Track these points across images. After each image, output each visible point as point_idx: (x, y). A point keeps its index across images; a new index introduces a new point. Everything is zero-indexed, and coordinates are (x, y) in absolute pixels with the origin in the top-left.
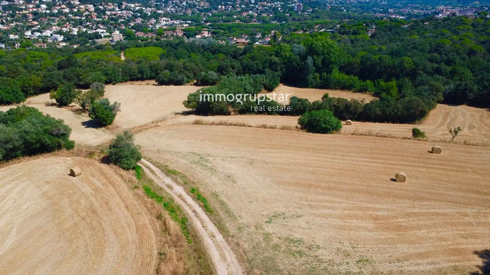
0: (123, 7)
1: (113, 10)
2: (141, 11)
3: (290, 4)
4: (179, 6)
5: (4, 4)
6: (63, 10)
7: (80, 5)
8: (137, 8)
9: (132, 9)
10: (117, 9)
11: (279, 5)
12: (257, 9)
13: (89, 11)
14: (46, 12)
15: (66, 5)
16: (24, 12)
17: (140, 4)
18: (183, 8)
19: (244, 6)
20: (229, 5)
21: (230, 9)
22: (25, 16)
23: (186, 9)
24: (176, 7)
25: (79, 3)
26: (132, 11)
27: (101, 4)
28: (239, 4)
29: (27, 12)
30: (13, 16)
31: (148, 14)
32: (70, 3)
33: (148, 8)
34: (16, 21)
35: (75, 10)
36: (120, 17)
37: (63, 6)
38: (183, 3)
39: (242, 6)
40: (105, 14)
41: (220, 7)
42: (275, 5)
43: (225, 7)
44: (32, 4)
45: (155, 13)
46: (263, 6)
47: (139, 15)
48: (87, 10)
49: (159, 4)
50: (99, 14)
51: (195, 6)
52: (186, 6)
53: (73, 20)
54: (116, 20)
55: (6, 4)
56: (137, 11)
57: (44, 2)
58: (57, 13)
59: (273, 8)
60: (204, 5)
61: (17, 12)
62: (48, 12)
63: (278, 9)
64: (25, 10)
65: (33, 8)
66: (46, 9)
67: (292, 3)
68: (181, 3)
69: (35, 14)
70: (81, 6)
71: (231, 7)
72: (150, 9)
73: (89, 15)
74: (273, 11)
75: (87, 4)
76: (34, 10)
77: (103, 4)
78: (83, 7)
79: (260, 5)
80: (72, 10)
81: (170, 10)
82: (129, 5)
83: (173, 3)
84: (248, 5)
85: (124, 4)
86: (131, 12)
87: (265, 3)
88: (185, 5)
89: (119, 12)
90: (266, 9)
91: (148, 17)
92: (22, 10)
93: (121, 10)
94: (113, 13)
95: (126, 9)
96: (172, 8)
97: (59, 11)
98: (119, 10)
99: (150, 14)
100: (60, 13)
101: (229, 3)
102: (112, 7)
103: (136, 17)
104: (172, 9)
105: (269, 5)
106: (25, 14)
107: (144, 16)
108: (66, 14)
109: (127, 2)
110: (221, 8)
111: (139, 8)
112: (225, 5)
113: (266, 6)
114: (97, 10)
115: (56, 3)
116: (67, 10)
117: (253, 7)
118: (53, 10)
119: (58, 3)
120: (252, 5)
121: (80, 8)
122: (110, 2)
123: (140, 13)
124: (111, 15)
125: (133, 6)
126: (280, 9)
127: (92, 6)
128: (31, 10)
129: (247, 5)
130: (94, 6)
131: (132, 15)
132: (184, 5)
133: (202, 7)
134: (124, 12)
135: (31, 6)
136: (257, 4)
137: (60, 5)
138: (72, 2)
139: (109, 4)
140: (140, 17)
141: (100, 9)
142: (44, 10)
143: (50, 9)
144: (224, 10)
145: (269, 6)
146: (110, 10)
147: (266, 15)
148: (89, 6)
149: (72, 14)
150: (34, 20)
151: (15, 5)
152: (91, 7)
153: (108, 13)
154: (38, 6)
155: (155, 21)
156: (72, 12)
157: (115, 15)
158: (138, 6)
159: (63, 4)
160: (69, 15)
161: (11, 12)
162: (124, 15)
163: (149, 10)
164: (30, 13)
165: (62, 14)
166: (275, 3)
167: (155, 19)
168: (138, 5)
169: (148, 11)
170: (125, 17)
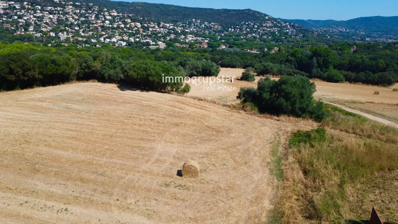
0: (161, 26)
1: (154, 27)
2: (173, 29)
3: (285, 30)
4: (199, 28)
6: (120, 25)
7: (131, 22)
8: (171, 27)
9: (168, 27)
10: (157, 27)
11: (276, 30)
12: (259, 33)
13: (137, 27)
14: (109, 26)
15: (122, 22)
16: (95, 25)
18: (202, 29)
19: (249, 30)
20: (238, 28)
21: (238, 31)
22: (96, 28)
23: (204, 30)
24: (197, 28)
25: (130, 21)
26: (167, 29)
27: (146, 23)
28: (245, 28)
29: (97, 25)
30: (89, 28)
31: (178, 32)
32: (124, 21)
33: (179, 28)
34: (92, 31)
35: (128, 26)
36: (159, 33)
37: (120, 23)
38: (202, 26)
39: (248, 29)
40: (149, 30)
41: (230, 29)
42: (273, 30)
43: (234, 30)
44: (100, 20)
45: (183, 31)
46: (264, 30)
47: (172, 32)
48: (136, 26)
49: (184, 25)
50: (144, 29)
51: (211, 28)
52: (205, 28)
53: (127, 33)
54: (156, 35)
55: (83, 19)
56: (171, 29)
57: (107, 19)
58: (116, 27)
59: (272, 32)
60: (218, 28)
61: (91, 25)
62: (110, 26)
63: (276, 33)
64: (96, 24)
65: (101, 23)
66: (109, 24)
67: (287, 29)
68: (201, 26)
69: (102, 27)
70: (132, 24)
71: (239, 30)
72: (180, 28)
73: (137, 30)
74: (271, 34)
75: (136, 22)
76: (101, 24)
77: (147, 22)
78: (133, 24)
79: (262, 30)
80: (126, 26)
81: (193, 30)
82: (166, 24)
83: (194, 25)
84: (252, 29)
85: (162, 24)
86: (166, 30)
87: (266, 28)
88: (204, 27)
89: (158, 29)
90: (266, 33)
91: (179, 34)
92: (94, 24)
93: (160, 28)
94: (154, 29)
95: (163, 27)
96: (194, 28)
97: (118, 25)
98: (158, 27)
99: (180, 32)
100: (118, 27)
101: (237, 27)
102: (153, 25)
103: (170, 33)
104: (194, 30)
105: (269, 29)
106: (96, 26)
107: (176, 33)
108: (122, 29)
109: (164, 22)
110: (231, 30)
111: (173, 27)
112: (234, 28)
113: (266, 31)
114: (142, 27)
115: (115, 20)
116: (123, 26)
117: (256, 31)
118: (114, 25)
119: (117, 21)
120: (255, 29)
121: (132, 25)
122: (152, 22)
123: (173, 31)
124: (153, 30)
125: (168, 25)
126: (277, 33)
127: (139, 24)
128: (99, 24)
129: (251, 29)
130: (141, 24)
131: (168, 32)
132: (203, 27)
133: (216, 29)
134: (162, 29)
135: (99, 21)
136: (259, 29)
137: (118, 22)
138: (126, 20)
139: (151, 23)
140: (173, 33)
141: (145, 26)
142: (107, 24)
143: (111, 24)
144: (234, 32)
145: (268, 30)
146: (151, 27)
147: (266, 37)
148: (137, 23)
149: (126, 28)
150: (102, 31)
151: (89, 20)
152: (139, 25)
153: (151, 29)
154: (103, 22)
155: (184, 37)
156: (125, 27)
157: (155, 31)
158: (172, 26)
159: (120, 21)
160: (125, 29)
161: (87, 25)
162: (162, 32)
163: (179, 29)
164: (99, 26)
165: (119, 28)
166: (274, 29)
167: (184, 35)
168: (171, 25)
169: (179, 30)
170: (162, 33)
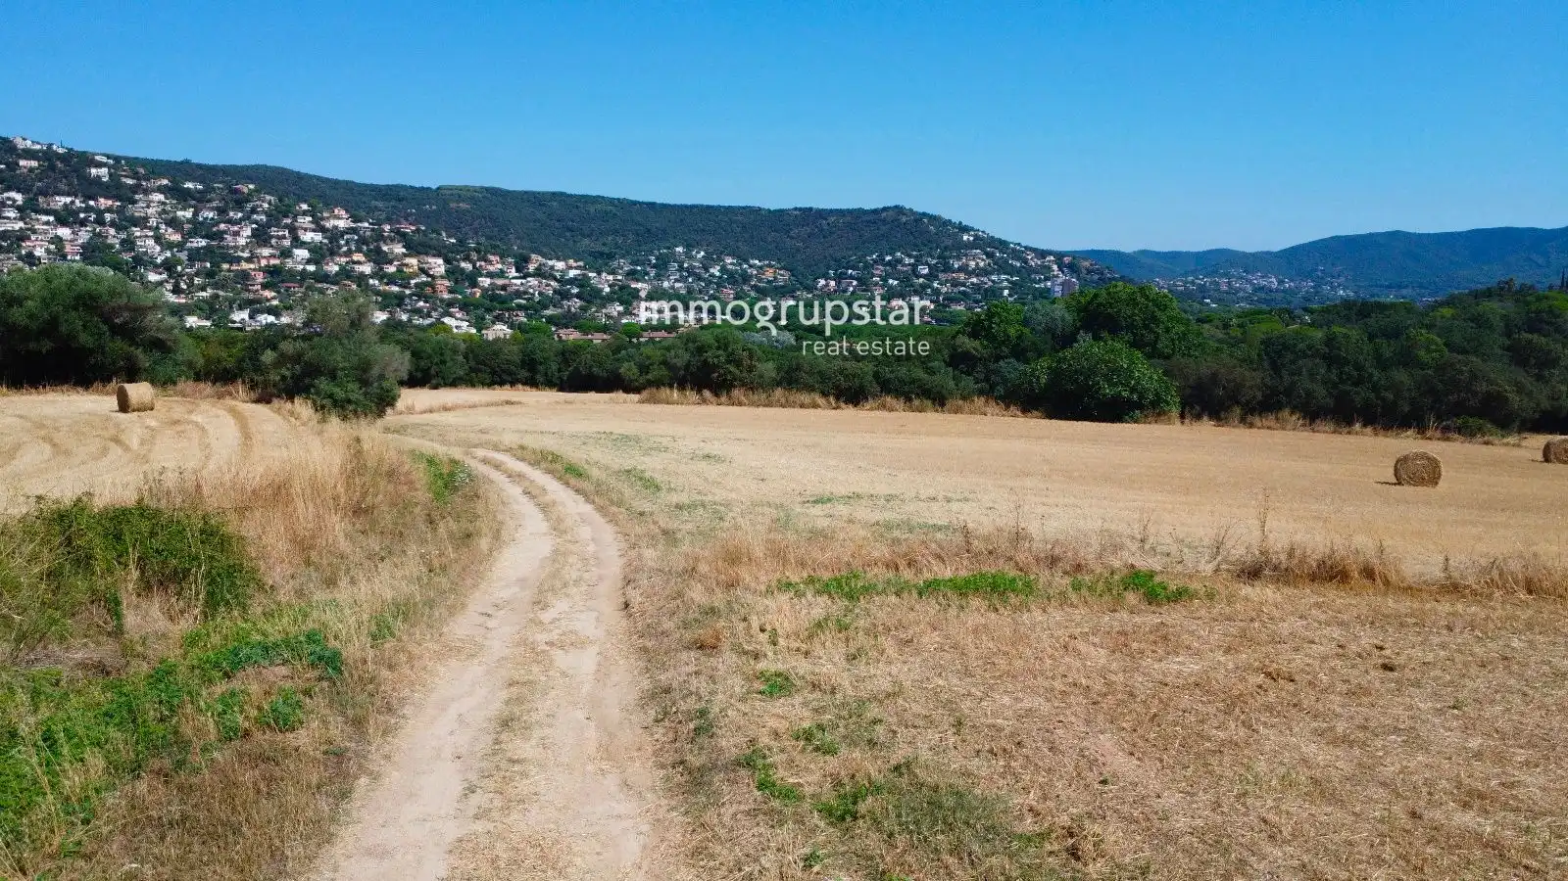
0: (532, 268)
1: (501, 274)
2: (582, 282)
3: (1040, 281)
4: (699, 278)
5: (195, 245)
6: (356, 267)
7: (405, 255)
8: (572, 273)
9: (558, 275)
10: (513, 272)
11: (1005, 284)
12: (937, 292)
13: (428, 275)
14: (304, 269)
15: (365, 255)
16: (245, 266)
17: (581, 264)
18: (711, 282)
19: (896, 282)
20: (852, 277)
21: (851, 289)
22: (245, 276)
23: (719, 285)
24: (690, 280)
25: (404, 250)
26: (555, 279)
27: (467, 259)
28: (880, 276)
29: (252, 266)
30: (210, 274)
31: (601, 290)
32: (378, 251)
33: (604, 275)
34: (216, 286)
35: (391, 269)
36: (518, 294)
37: (357, 257)
38: (712, 270)
39: (891, 281)
40: (474, 284)
41: (822, 282)
42: (993, 281)
43: (838, 283)
44: (272, 246)
45: (622, 288)
46: (955, 284)
47: (575, 291)
48: (423, 271)
49: (639, 268)
50: (456, 282)
51: (746, 278)
52: (720, 277)
53: (378, 293)
54: (502, 301)
55: (200, 245)
56: (573, 281)
57: (304, 243)
58: (337, 274)
59: (986, 290)
60: (775, 278)
61: (225, 266)
62: (311, 268)
63: (1002, 293)
64: (249, 260)
65: (273, 256)
66: (309, 262)
67: (1047, 279)
68: (707, 270)
69: (273, 272)
70: (408, 260)
71: (855, 283)
72: (611, 278)
73: (426, 284)
74: (985, 297)
75: (427, 254)
76: (273, 262)
77: (474, 256)
78: (413, 261)
79: (947, 281)
80: (381, 269)
81: (673, 288)
82: (550, 263)
83: (681, 268)
84: (909, 280)
85: (535, 261)
86: (552, 283)
87: (962, 276)
88: (718, 274)
89: (518, 282)
90: (964, 293)
91: (603, 298)
92: (239, 260)
93: (524, 277)
94: (500, 282)
95: (539, 273)
96: (676, 281)
97: (342, 268)
98: (517, 274)
99: (607, 290)
100: (346, 273)
101: (850, 271)
102: (500, 266)
103: (566, 296)
104: (677, 285)
105: (975, 280)
106: (243, 271)
107: (591, 296)
108: (361, 279)
109: (544, 256)
110: (827, 285)
111: (578, 272)
112: (839, 278)
113: (964, 285)
114: (453, 273)
115: (340, 247)
116: (367, 269)
117: (924, 287)
118: (327, 264)
119: (345, 249)
120: (921, 280)
121: (407, 265)
122: (494, 254)
123: (579, 286)
124: (493, 286)
125: (560, 265)
126: (1006, 292)
127: (440, 261)
128: (264, 262)
129: (905, 280)
130: (447, 261)
131: (555, 291)
132: (713, 275)
133: (769, 282)
134: (533, 281)
135: (266, 252)
136: (936, 278)
137: (349, 253)
138: (385, 248)
139: (492, 258)
140: (578, 296)
141: (463, 269)
142: (299, 263)
143: (317, 263)
144: (835, 291)
145: (972, 284)
146: (490, 275)
147: (962, 308)
148: (431, 260)
149: (381, 279)
150: (265, 286)
151: (223, 248)
152: (438, 266)
153: (485, 282)
154: (286, 254)
155: (621, 308)
156: (379, 274)
157: (504, 288)
158: (576, 268)
159: (359, 250)
160: (371, 281)
161: (208, 265)
162: (531, 291)
163: (608, 281)
164: (260, 269)
165: (349, 277)
166: (994, 277)
167: (621, 304)
168: (575, 265)
169: (604, 282)
170: (533, 294)
